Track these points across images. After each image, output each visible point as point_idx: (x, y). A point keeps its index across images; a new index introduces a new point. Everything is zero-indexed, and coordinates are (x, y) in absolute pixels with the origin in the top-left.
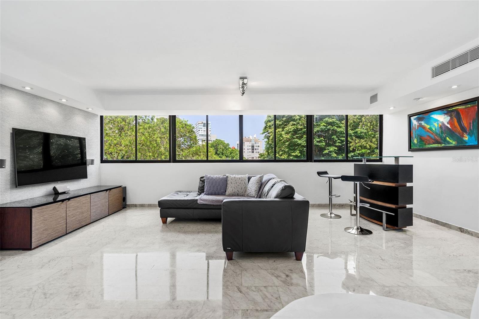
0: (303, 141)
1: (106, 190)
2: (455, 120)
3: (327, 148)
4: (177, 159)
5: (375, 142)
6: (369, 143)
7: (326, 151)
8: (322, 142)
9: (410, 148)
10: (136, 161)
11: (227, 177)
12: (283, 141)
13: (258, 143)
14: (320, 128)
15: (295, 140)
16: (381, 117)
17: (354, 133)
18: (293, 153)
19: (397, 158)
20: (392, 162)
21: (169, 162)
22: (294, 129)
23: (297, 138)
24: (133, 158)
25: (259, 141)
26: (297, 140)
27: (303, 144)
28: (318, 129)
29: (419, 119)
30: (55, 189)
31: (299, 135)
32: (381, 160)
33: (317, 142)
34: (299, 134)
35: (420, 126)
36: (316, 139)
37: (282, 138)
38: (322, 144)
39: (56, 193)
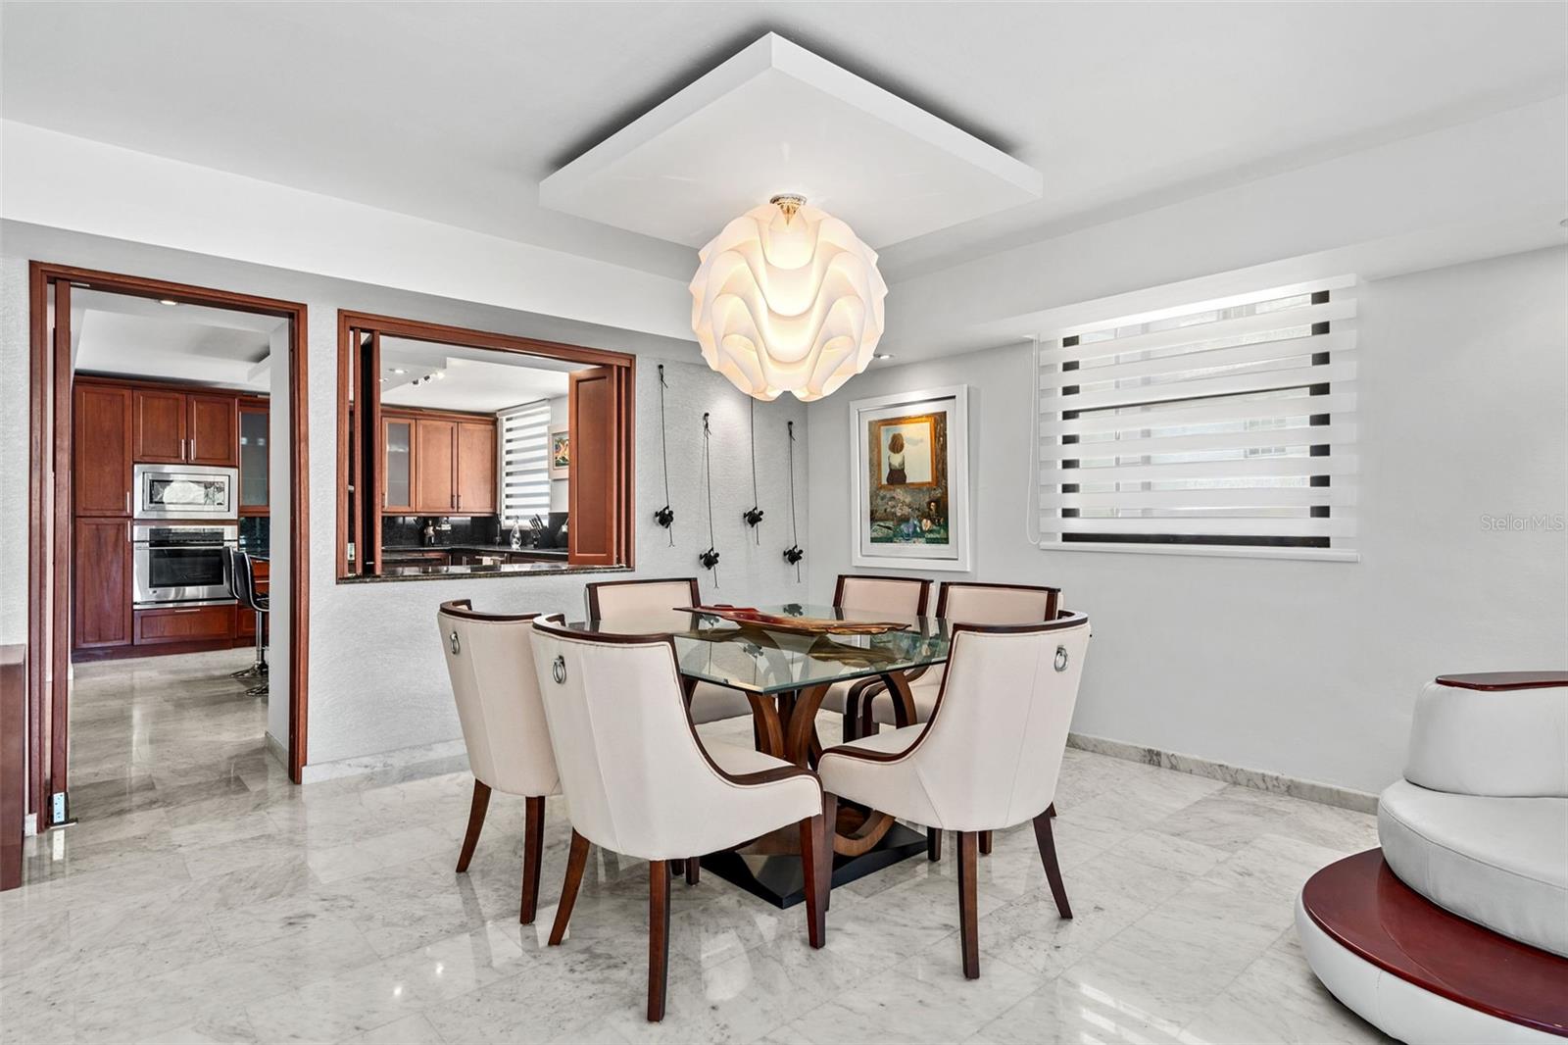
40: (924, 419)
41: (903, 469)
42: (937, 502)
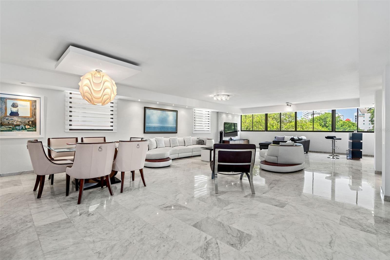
1: (243, 140)
11: (284, 137)
21: (265, 131)
24: (251, 130)
30: (231, 138)
39: (231, 139)
40: (27, 101)
41: (18, 112)
42: (32, 121)
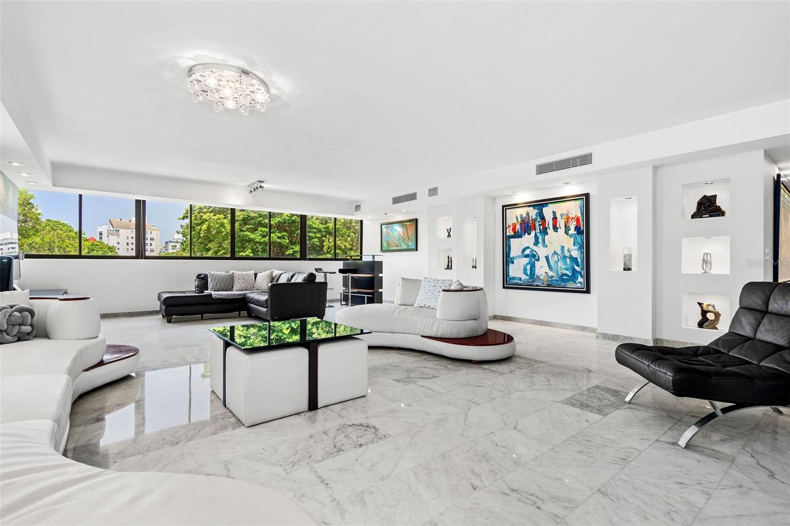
0: (257, 235)
2: (405, 231)
3: (292, 246)
4: (148, 254)
5: (349, 241)
6: (344, 243)
7: (290, 252)
8: (284, 239)
9: (382, 249)
10: (80, 257)
12: (224, 233)
13: (151, 232)
14: (282, 218)
15: (245, 233)
16: (362, 221)
17: (324, 228)
18: (240, 252)
19: (373, 256)
20: (370, 259)
21: (135, 258)
22: (243, 216)
23: (248, 229)
24: (75, 253)
25: (154, 230)
26: (248, 233)
27: (257, 240)
28: (279, 219)
29: (387, 228)
31: (251, 226)
32: (361, 259)
33: (279, 238)
34: (251, 224)
35: (387, 233)
36: (276, 233)
37: (223, 230)
38: (284, 240)
